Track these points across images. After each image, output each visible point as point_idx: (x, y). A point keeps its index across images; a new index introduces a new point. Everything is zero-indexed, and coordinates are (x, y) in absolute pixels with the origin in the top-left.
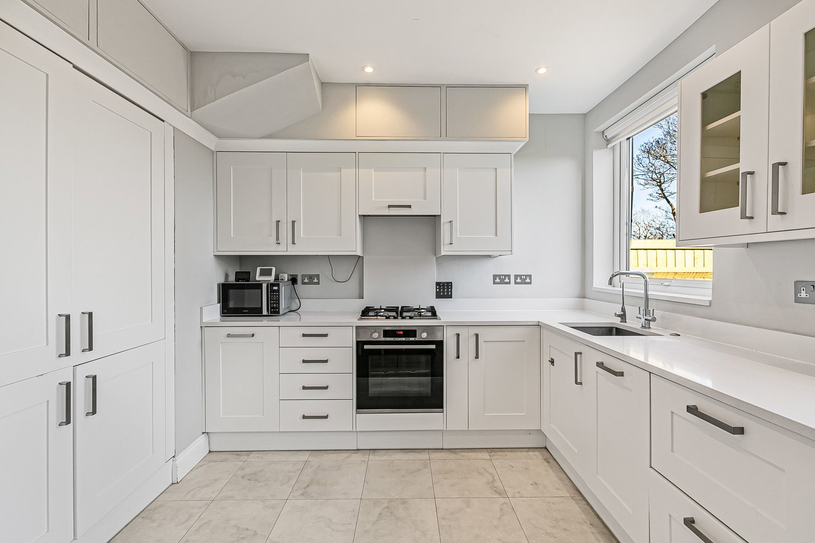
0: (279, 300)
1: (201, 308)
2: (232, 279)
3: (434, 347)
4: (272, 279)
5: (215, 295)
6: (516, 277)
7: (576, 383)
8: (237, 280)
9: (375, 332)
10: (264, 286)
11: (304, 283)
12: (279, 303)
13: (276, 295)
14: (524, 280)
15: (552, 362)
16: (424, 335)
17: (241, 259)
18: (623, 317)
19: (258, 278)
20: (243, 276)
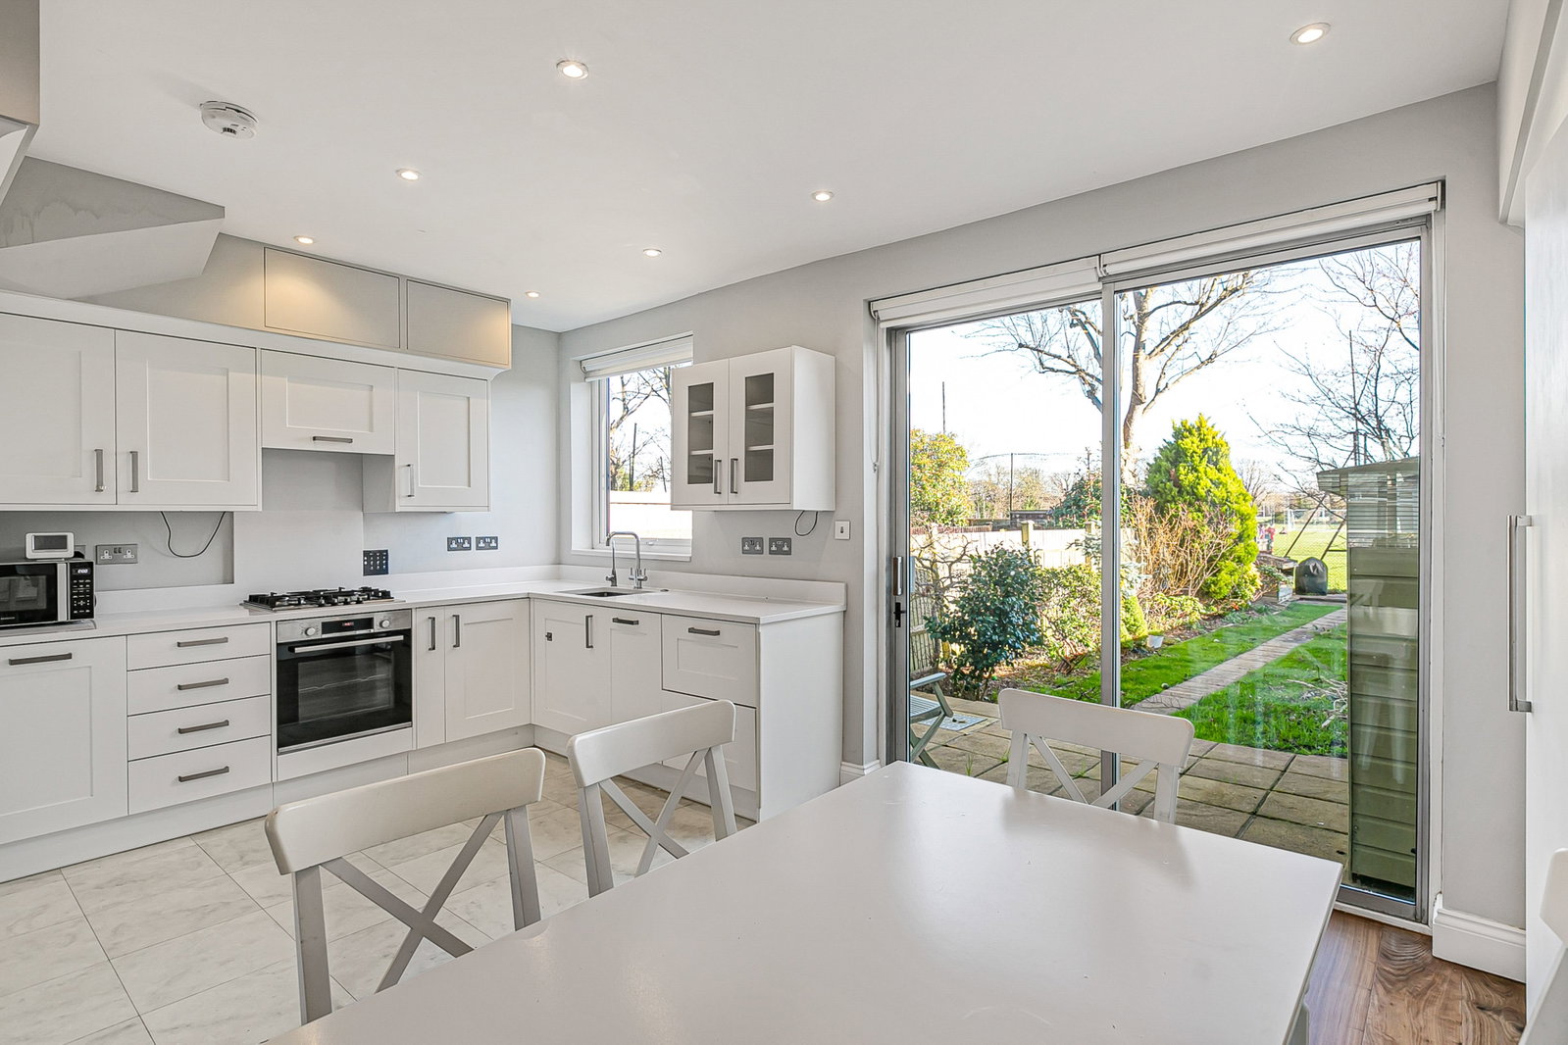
0: (92, 593)
3: (401, 637)
4: (68, 554)
6: (478, 539)
7: (588, 646)
9: (310, 627)
10: (62, 568)
11: (101, 562)
12: (92, 598)
13: (85, 584)
14: (489, 543)
15: (549, 637)
16: (385, 624)
18: (613, 580)
19: (32, 554)
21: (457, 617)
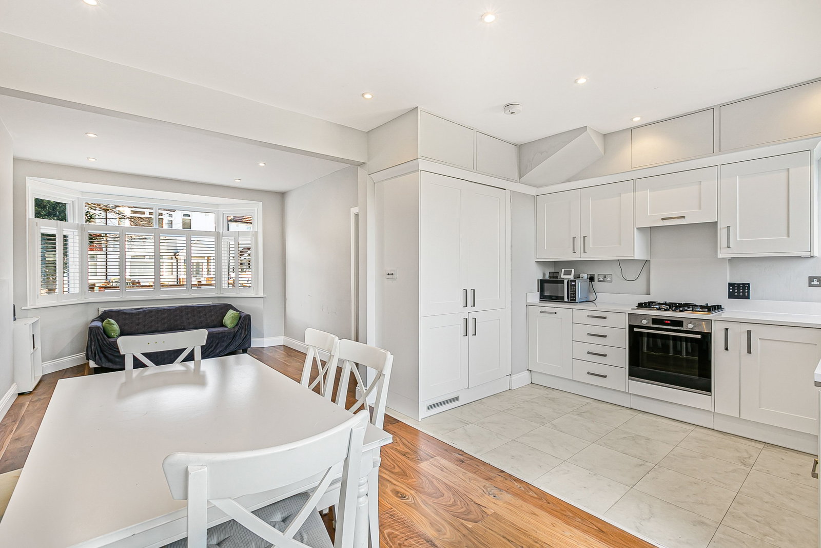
0: (575, 292)
1: (526, 294)
2: (547, 277)
3: (699, 336)
4: (572, 277)
5: (536, 286)
8: (550, 277)
9: (645, 319)
10: (566, 282)
11: (599, 281)
12: (576, 294)
13: (574, 288)
16: (690, 326)
17: (555, 263)
19: (562, 276)
20: (555, 275)
21: (749, 332)
